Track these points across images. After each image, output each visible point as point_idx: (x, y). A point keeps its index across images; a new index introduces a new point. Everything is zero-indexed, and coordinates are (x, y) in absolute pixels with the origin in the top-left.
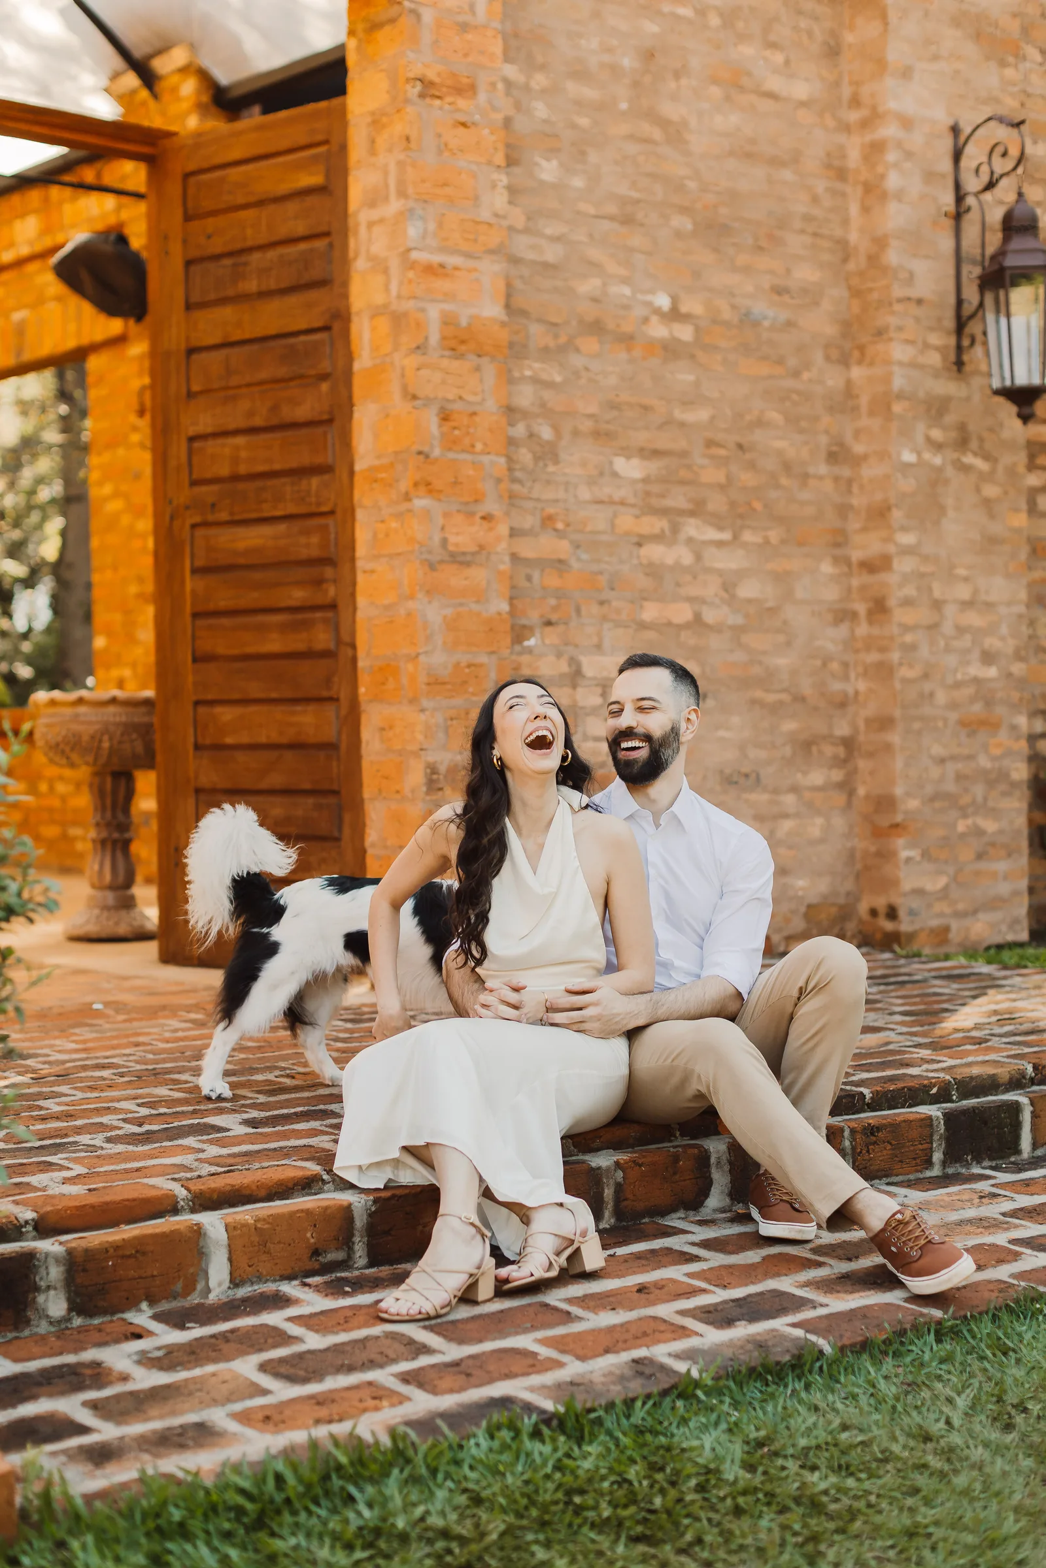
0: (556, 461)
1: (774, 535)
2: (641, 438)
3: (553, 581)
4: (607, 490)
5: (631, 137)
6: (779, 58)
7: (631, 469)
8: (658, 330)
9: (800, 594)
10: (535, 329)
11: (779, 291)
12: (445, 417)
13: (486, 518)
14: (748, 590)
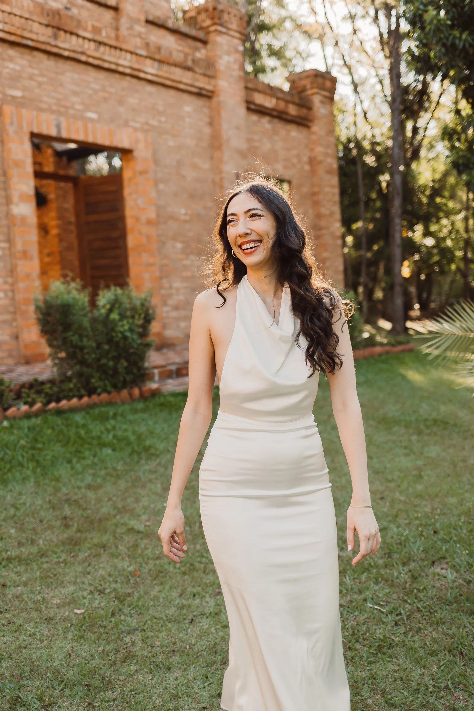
2: (181, 239)
3: (166, 269)
4: (175, 250)
5: (176, 179)
6: (202, 160)
7: (179, 245)
8: (183, 218)
10: (162, 219)
13: (155, 257)
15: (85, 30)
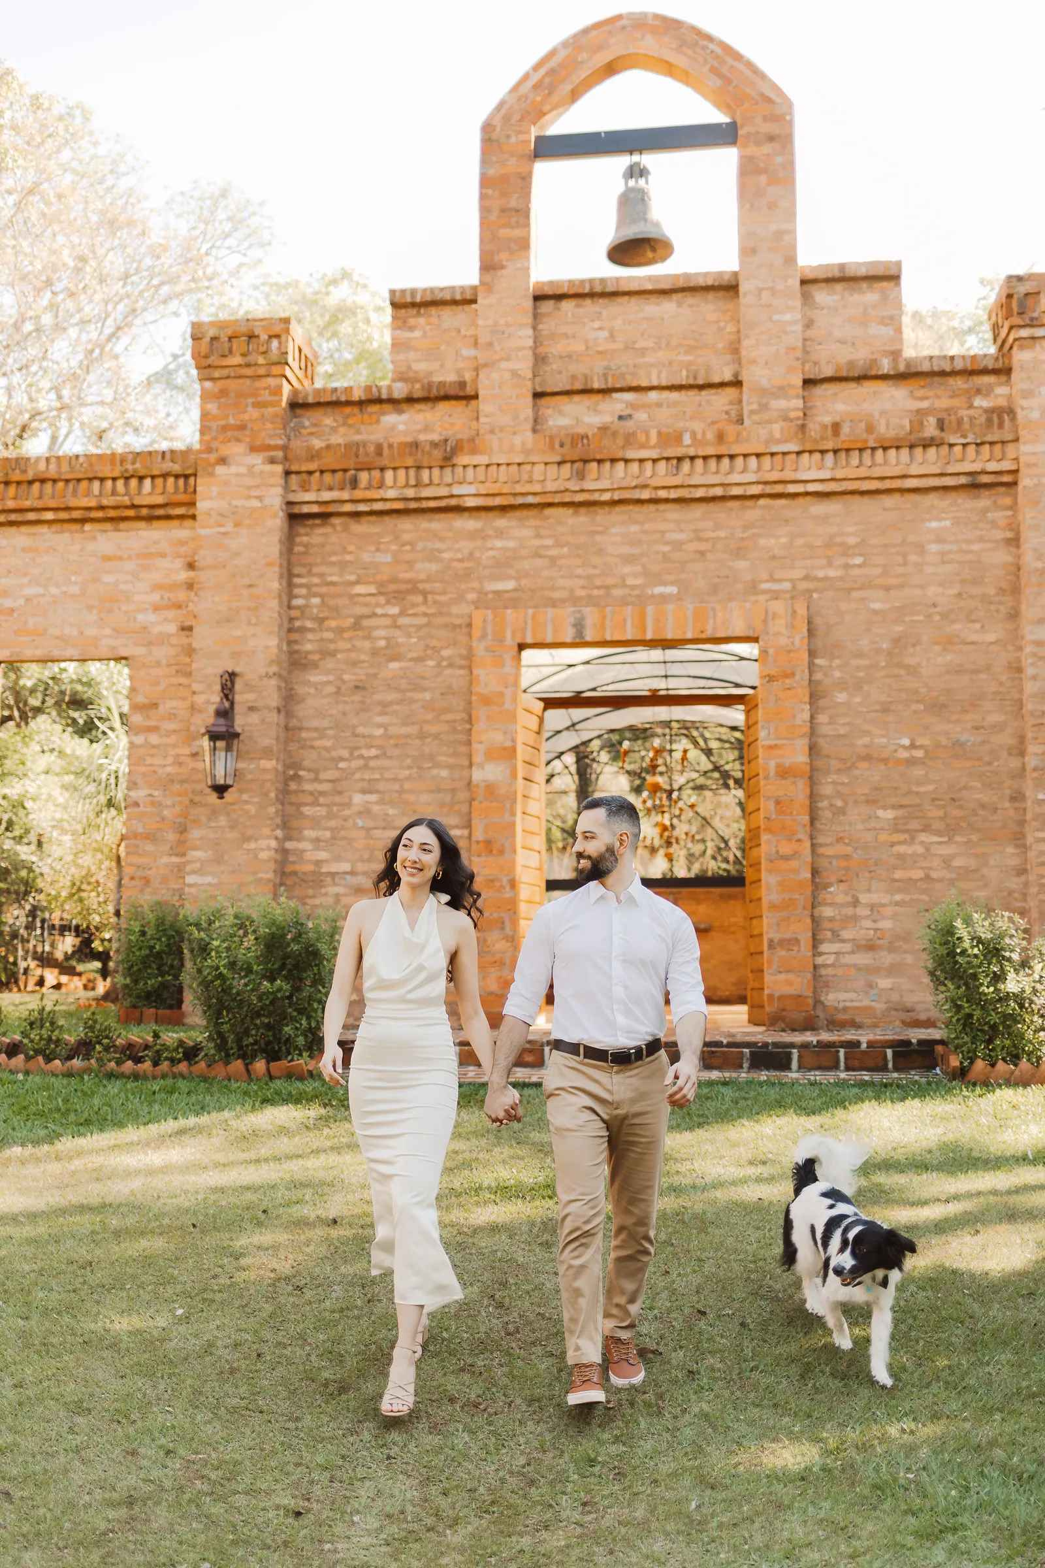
0: (844, 814)
1: (974, 837)
2: (893, 800)
3: (843, 864)
4: (873, 824)
5: (887, 676)
6: (978, 626)
7: (887, 814)
8: (904, 754)
9: (992, 862)
10: (833, 762)
11: (977, 728)
12: (778, 803)
13: (799, 841)
14: (957, 863)
15: (642, 446)
